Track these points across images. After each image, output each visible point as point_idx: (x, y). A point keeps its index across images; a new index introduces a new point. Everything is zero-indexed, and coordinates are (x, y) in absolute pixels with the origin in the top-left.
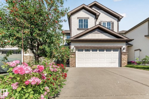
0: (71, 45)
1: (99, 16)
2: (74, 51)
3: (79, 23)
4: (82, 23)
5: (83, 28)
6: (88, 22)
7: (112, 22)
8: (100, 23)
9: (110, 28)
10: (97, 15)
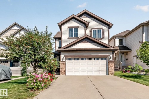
0: (61, 54)
1: (88, 25)
2: (64, 60)
3: (70, 32)
4: (72, 32)
5: (73, 37)
6: (78, 31)
7: (103, 30)
8: (91, 31)
9: (100, 35)
10: (86, 24)
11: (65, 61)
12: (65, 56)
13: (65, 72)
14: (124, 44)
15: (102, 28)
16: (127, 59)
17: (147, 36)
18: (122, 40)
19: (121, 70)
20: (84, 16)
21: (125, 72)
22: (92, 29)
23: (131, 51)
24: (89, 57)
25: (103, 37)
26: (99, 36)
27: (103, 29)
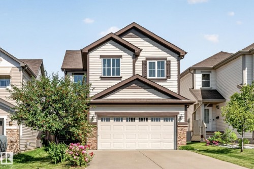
0: (89, 110)
1: (140, 53)
2: (95, 121)
3: (104, 66)
4: (109, 65)
5: (111, 76)
6: (121, 64)
7: (167, 62)
8: (144, 64)
9: (163, 71)
10: (136, 52)
11: (96, 124)
12: (96, 113)
13: (97, 143)
14: (213, 86)
15: (166, 59)
16: (218, 118)
17: (251, 75)
18: (208, 75)
19: (204, 140)
20: (131, 34)
21: (210, 144)
22: (147, 59)
23: (225, 101)
24: (141, 116)
25: (169, 77)
26: (161, 73)
27: (168, 59)
